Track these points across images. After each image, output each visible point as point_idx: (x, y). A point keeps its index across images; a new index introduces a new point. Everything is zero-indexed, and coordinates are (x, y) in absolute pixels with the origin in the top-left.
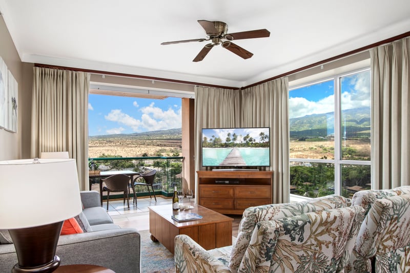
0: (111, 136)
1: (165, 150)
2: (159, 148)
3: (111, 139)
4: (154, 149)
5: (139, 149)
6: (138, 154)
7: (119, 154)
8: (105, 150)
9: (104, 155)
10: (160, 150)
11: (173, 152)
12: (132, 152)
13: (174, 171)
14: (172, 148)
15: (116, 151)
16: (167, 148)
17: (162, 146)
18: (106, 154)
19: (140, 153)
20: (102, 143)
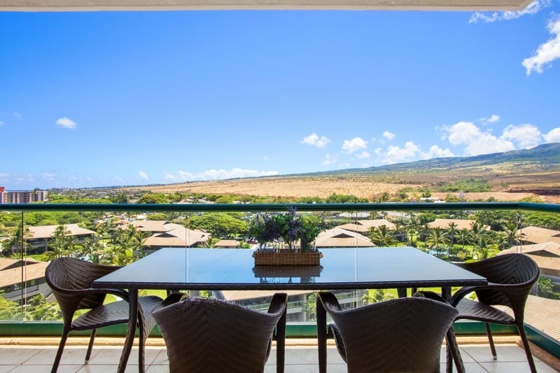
0: (342, 171)
1: (411, 189)
2: (403, 186)
3: (343, 175)
4: (396, 187)
5: (377, 187)
6: (375, 193)
7: (353, 194)
8: (336, 188)
9: (334, 194)
10: (405, 189)
11: (421, 191)
12: (368, 191)
13: (425, 217)
14: (421, 186)
15: (348, 190)
16: (414, 186)
17: (407, 183)
18: (337, 194)
19: (378, 192)
20: (332, 180)
